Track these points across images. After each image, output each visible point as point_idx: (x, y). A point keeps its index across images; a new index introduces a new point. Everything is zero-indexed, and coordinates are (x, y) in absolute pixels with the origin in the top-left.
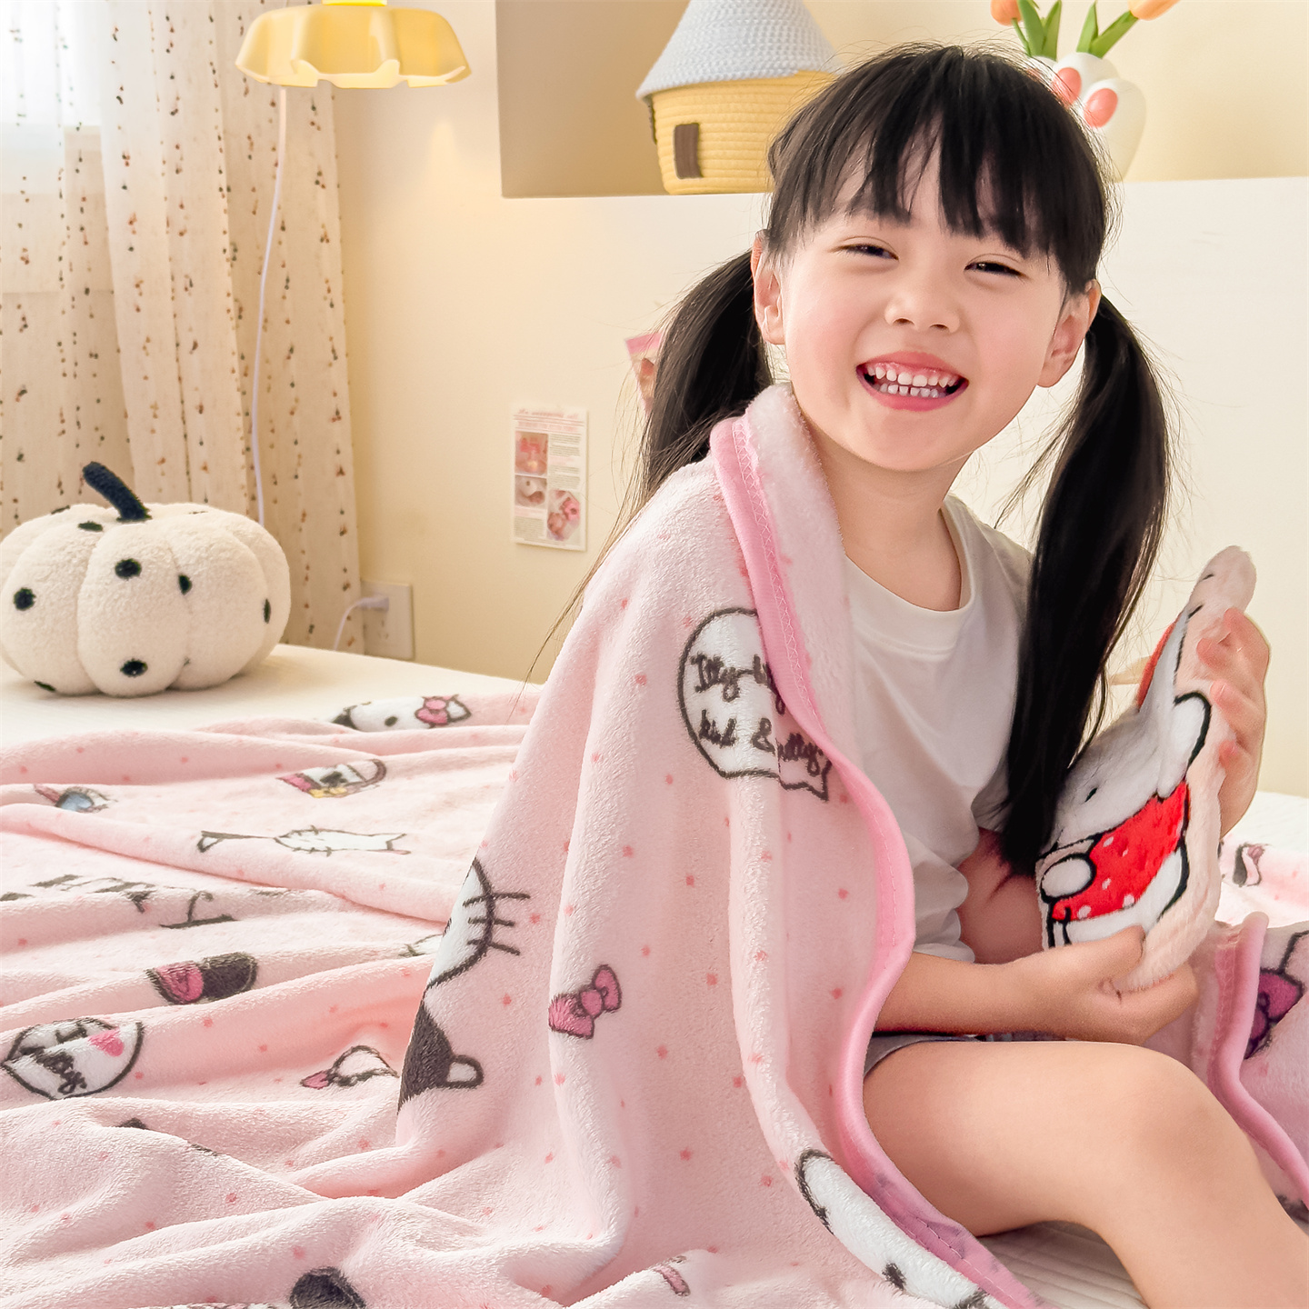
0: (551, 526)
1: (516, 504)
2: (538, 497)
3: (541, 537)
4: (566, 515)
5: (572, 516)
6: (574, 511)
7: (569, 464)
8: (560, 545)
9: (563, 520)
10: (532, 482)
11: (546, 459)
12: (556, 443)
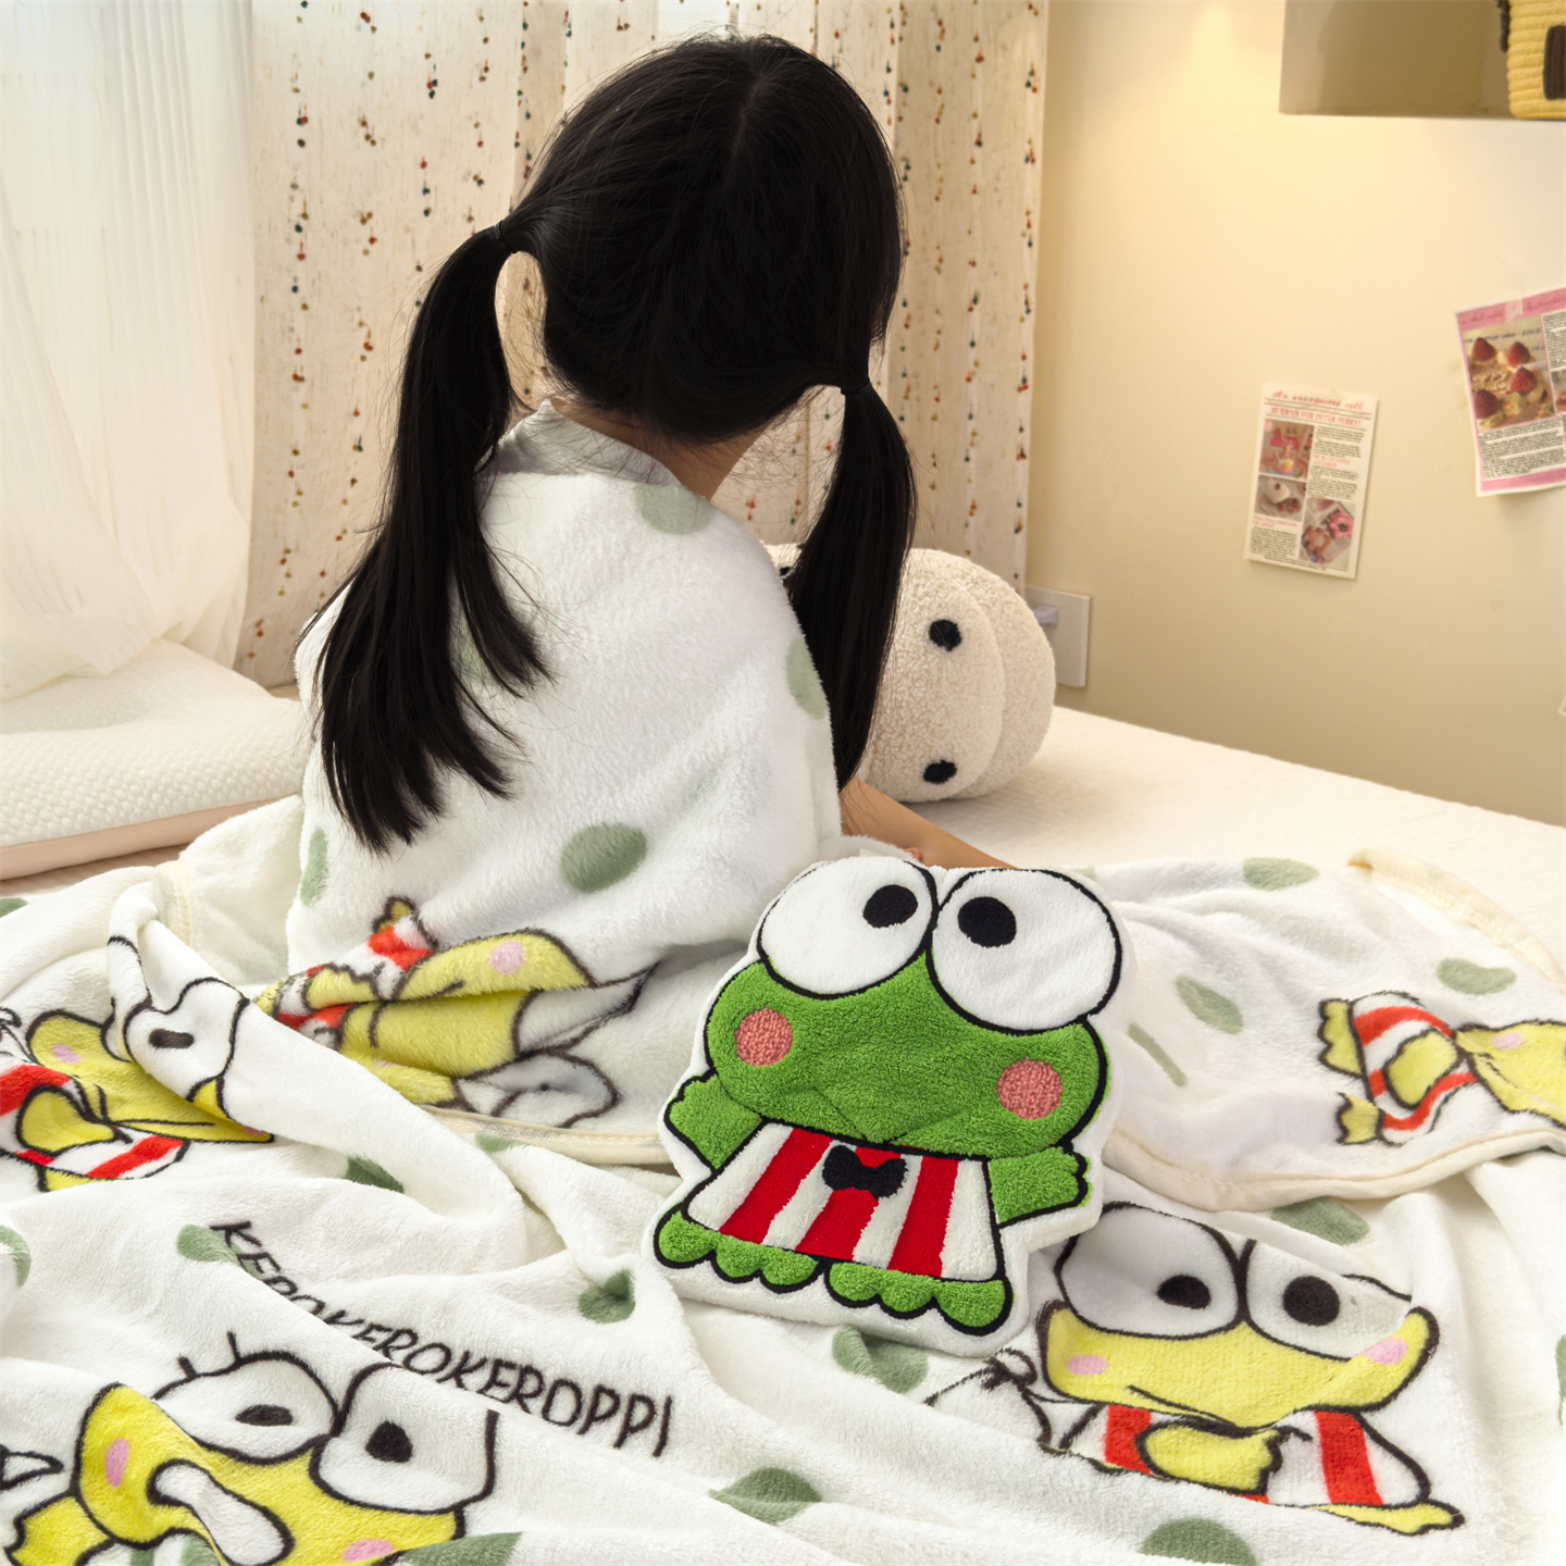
0: (1306, 544)
1: (1256, 511)
2: (1292, 506)
3: (1288, 556)
4: (1332, 531)
5: (1340, 534)
6: (1345, 528)
7: (1342, 467)
8: (1319, 568)
9: (1325, 536)
10: (1284, 487)
11: (1308, 458)
12: (1324, 439)
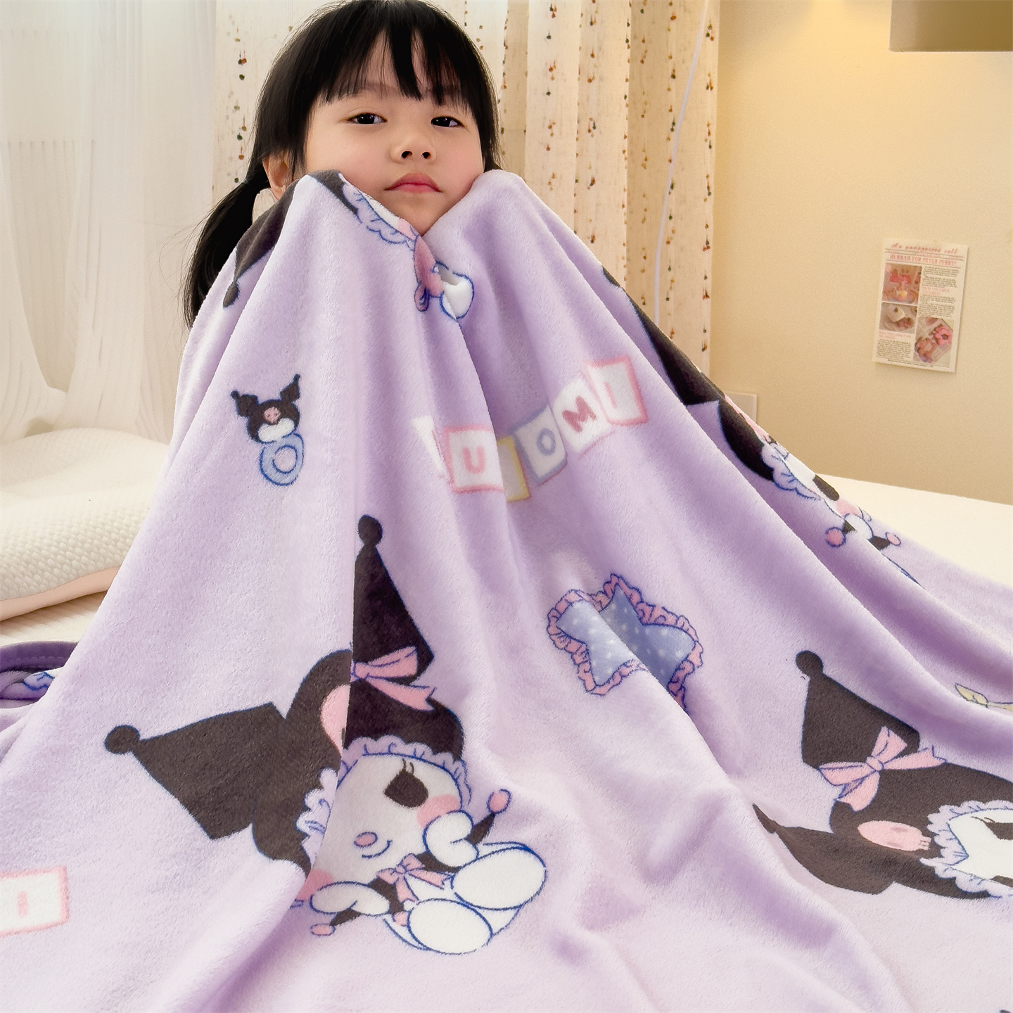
0: (918, 350)
1: (881, 328)
2: (907, 323)
3: (906, 359)
4: (937, 340)
5: (942, 342)
6: (946, 337)
7: (943, 294)
8: (928, 366)
9: (932, 344)
10: (899, 309)
11: (918, 290)
12: (929, 275)
